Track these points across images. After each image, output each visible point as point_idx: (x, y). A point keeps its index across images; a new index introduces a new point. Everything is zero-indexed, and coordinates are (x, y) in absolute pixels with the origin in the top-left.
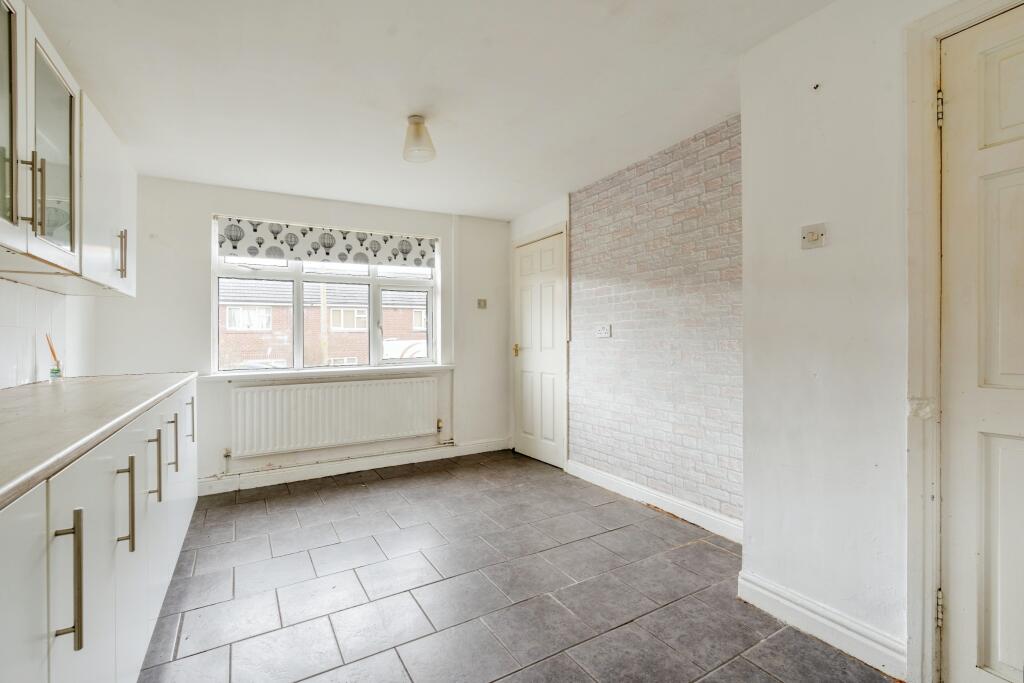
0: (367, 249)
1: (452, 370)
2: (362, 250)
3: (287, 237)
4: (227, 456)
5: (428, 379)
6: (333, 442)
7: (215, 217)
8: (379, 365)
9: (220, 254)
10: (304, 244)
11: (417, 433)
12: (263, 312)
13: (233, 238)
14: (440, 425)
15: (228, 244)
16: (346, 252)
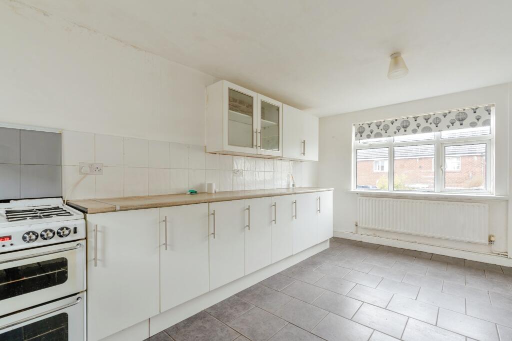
0: (431, 124)
1: (507, 201)
2: (428, 125)
3: (384, 127)
4: (356, 225)
5: (479, 204)
6: (405, 231)
7: (354, 125)
8: (441, 192)
9: (356, 140)
10: (393, 128)
11: (468, 239)
12: (455, 160)
13: (360, 132)
14: (492, 239)
15: (359, 135)
16: (417, 128)
